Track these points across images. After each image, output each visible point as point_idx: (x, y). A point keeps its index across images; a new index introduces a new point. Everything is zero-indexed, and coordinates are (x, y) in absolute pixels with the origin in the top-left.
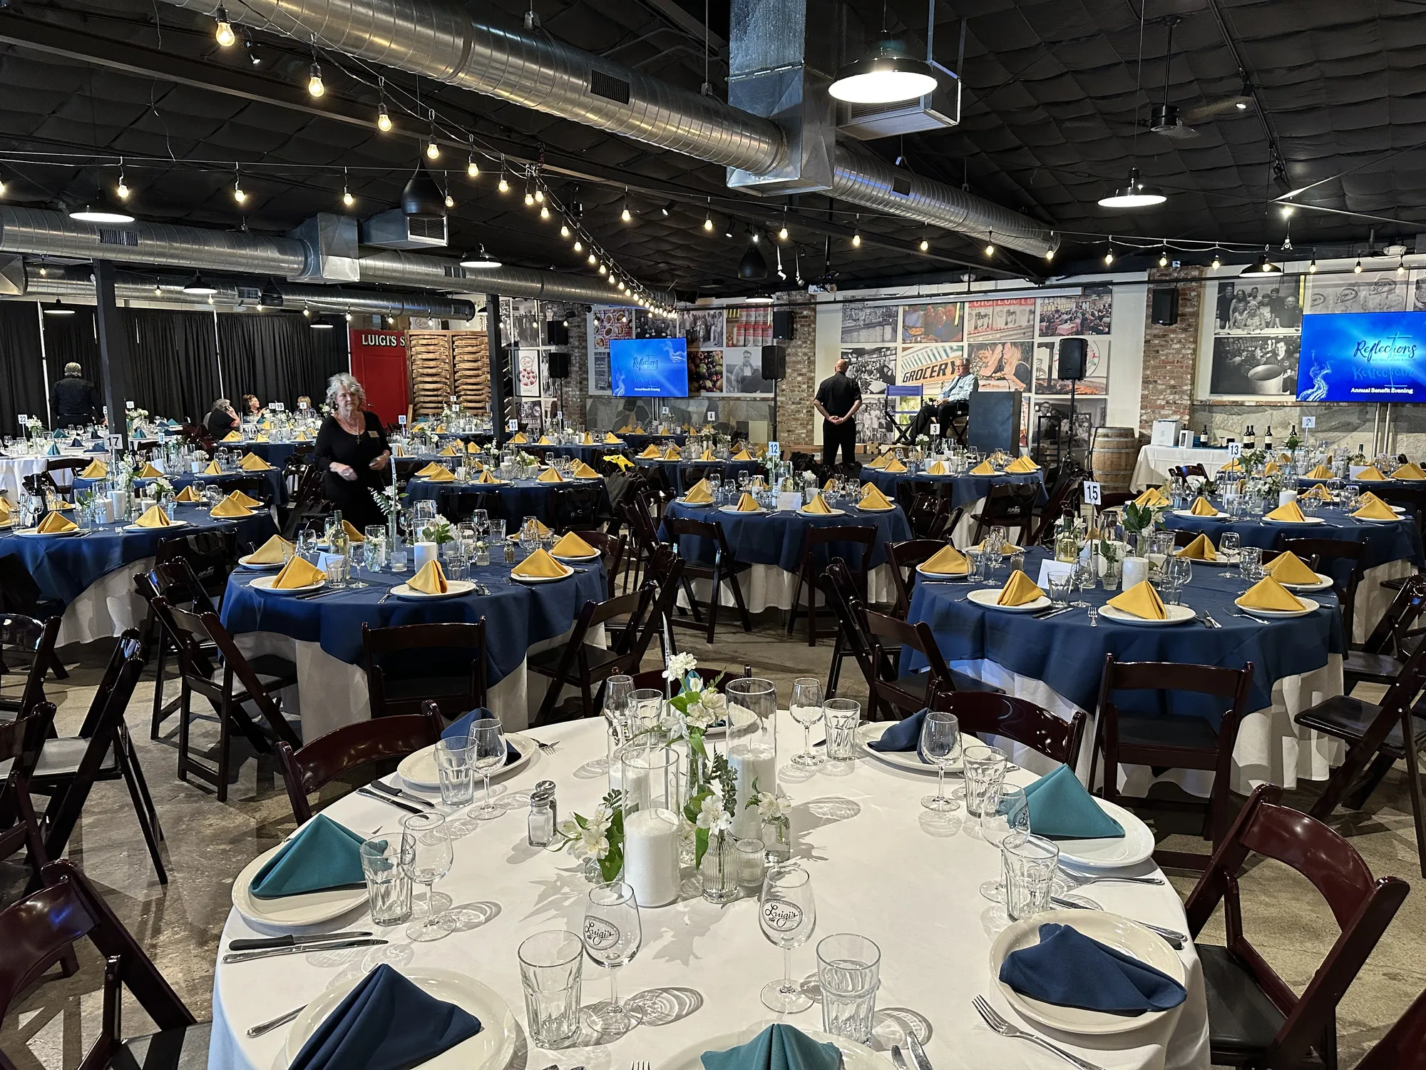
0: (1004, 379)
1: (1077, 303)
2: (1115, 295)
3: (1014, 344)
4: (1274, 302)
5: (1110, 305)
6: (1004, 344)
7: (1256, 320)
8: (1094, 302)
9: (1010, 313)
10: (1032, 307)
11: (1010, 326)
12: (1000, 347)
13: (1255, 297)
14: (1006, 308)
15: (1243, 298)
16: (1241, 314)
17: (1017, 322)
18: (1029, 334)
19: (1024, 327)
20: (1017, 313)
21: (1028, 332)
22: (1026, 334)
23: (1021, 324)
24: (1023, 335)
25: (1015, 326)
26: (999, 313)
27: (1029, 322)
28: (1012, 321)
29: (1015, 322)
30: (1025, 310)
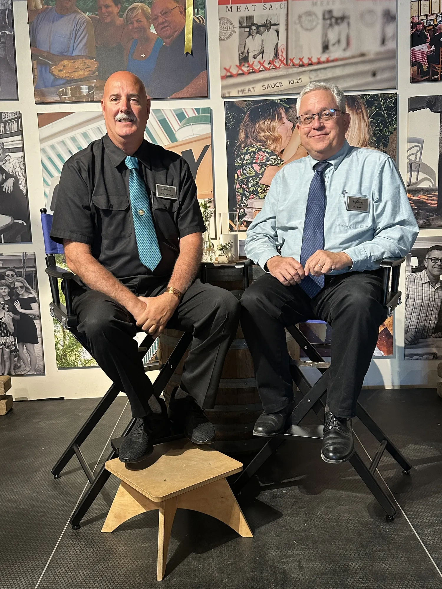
10: (391, 4)
11: (336, 53)
17: (353, 42)
18: (386, 75)
19: (371, 56)
20: (352, 20)
21: (383, 70)
22: (379, 77)
23: (364, 50)
24: (370, 79)
25: (348, 54)
26: (304, 18)
27: (383, 42)
28: (339, 41)
29: (348, 43)
30: (371, 12)
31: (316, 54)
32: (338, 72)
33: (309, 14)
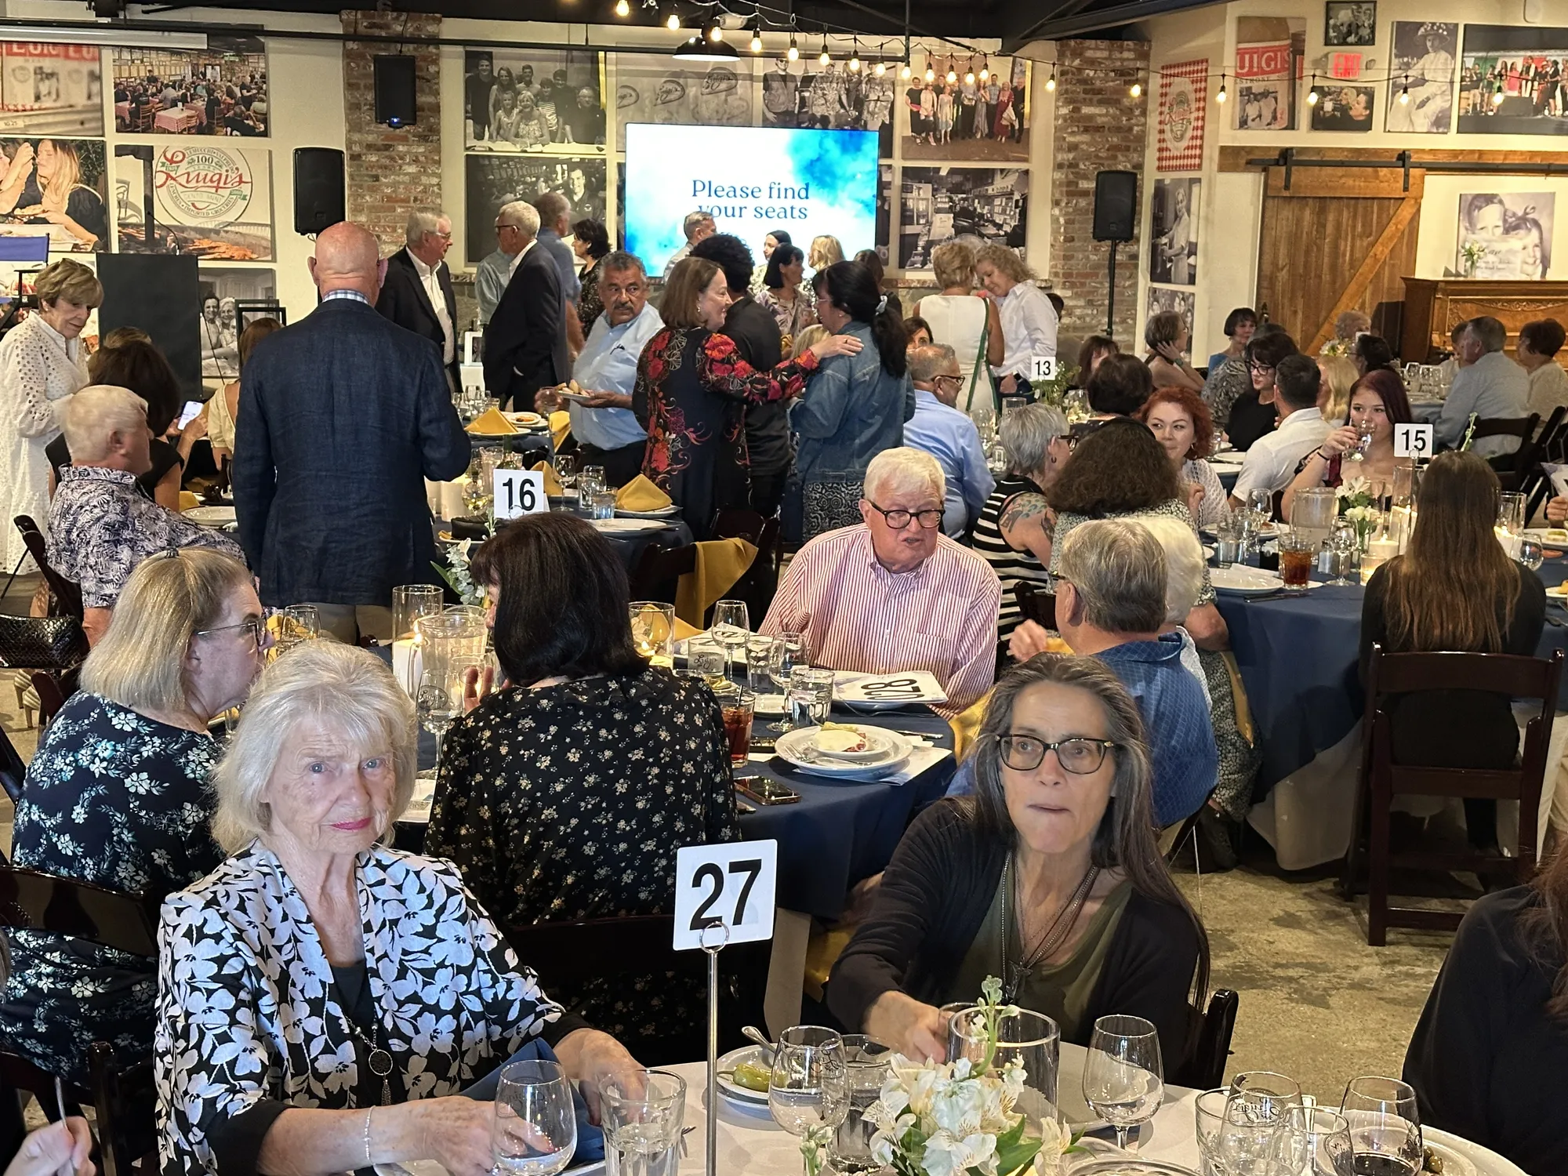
0: (45, 221)
1: (195, 67)
2: (271, 56)
3: (60, 145)
4: (559, 93)
5: (263, 76)
6: (36, 144)
7: (534, 126)
8: (230, 68)
9: (43, 75)
10: (96, 67)
11: (47, 103)
12: (26, 151)
13: (529, 84)
14: (32, 64)
15: (509, 84)
16: (508, 113)
17: (62, 96)
18: (93, 125)
19: (79, 108)
20: (61, 77)
21: (91, 120)
22: (87, 126)
23: (72, 102)
24: (79, 127)
25: (58, 104)
26: (18, 72)
27: (89, 97)
28: (49, 93)
29: (58, 95)
30: (78, 71)
31: (30, 102)
32: (50, 119)
33: (22, 68)
